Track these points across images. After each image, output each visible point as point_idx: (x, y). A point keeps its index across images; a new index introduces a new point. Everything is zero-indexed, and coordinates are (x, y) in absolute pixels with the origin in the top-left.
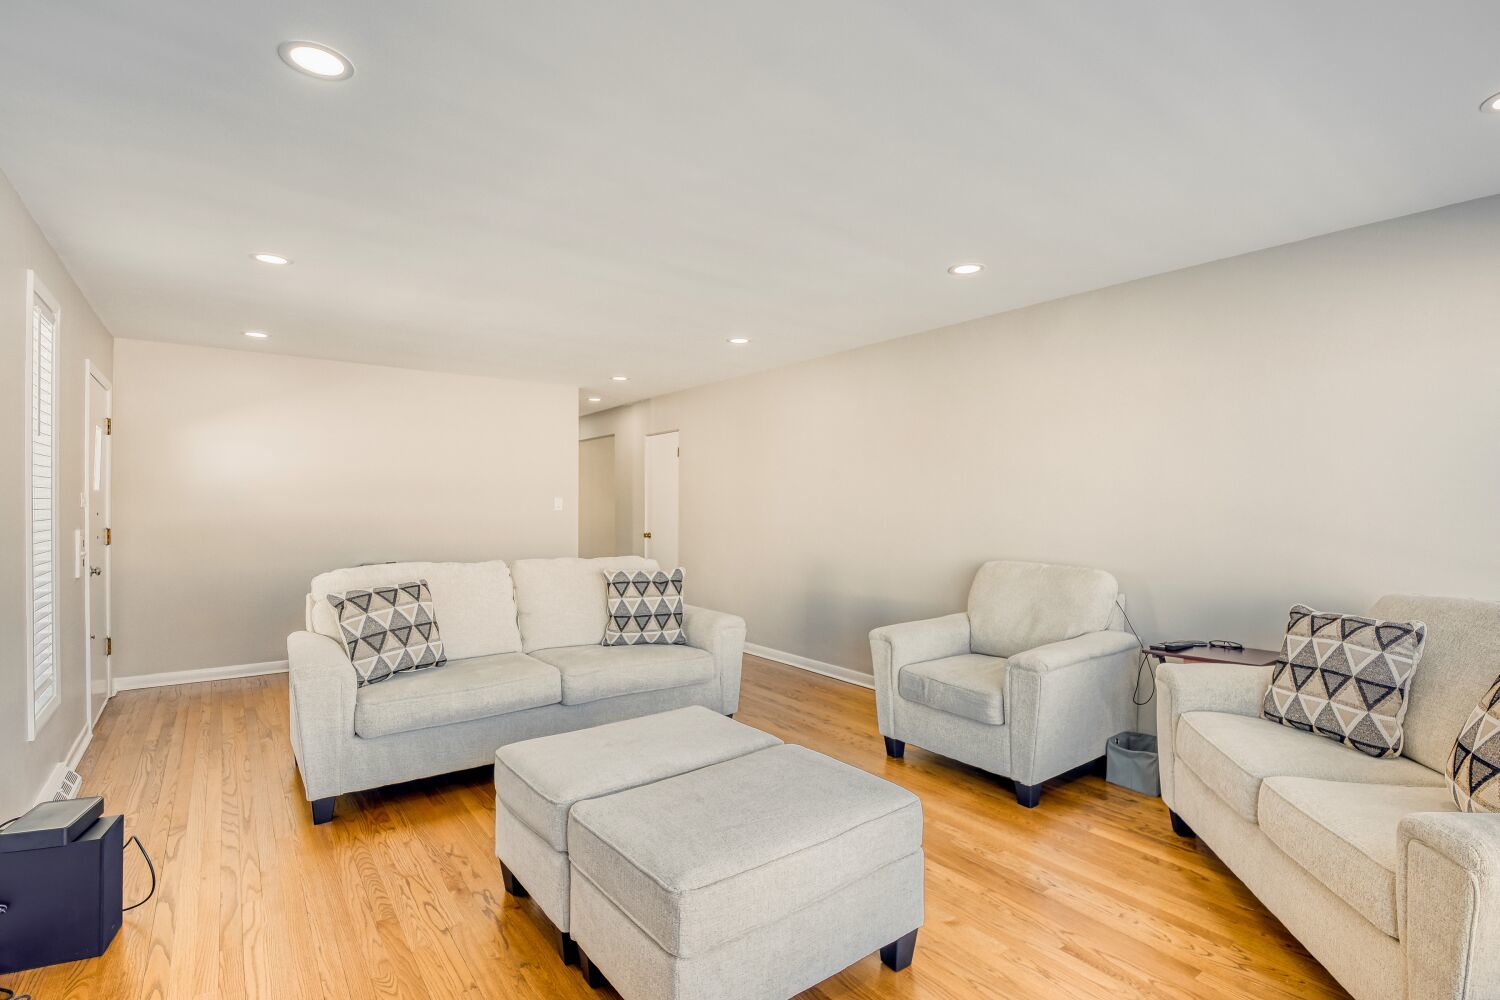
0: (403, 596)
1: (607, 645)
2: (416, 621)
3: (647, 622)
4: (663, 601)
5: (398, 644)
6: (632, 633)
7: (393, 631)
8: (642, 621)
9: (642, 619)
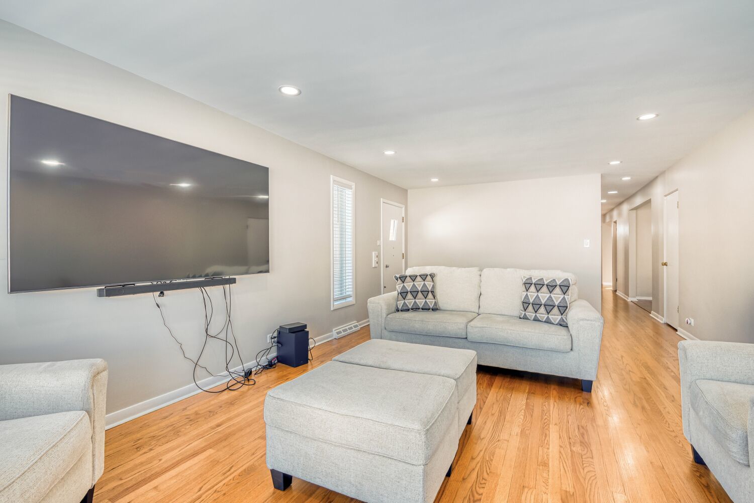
0: (419, 279)
1: (520, 318)
2: (421, 289)
3: (539, 308)
4: (550, 297)
5: (412, 298)
6: (530, 313)
7: (411, 292)
8: (536, 307)
9: (537, 305)
